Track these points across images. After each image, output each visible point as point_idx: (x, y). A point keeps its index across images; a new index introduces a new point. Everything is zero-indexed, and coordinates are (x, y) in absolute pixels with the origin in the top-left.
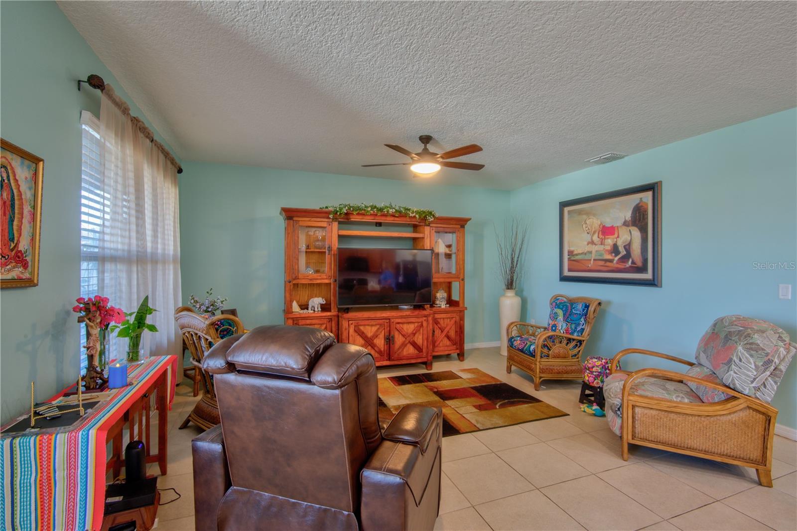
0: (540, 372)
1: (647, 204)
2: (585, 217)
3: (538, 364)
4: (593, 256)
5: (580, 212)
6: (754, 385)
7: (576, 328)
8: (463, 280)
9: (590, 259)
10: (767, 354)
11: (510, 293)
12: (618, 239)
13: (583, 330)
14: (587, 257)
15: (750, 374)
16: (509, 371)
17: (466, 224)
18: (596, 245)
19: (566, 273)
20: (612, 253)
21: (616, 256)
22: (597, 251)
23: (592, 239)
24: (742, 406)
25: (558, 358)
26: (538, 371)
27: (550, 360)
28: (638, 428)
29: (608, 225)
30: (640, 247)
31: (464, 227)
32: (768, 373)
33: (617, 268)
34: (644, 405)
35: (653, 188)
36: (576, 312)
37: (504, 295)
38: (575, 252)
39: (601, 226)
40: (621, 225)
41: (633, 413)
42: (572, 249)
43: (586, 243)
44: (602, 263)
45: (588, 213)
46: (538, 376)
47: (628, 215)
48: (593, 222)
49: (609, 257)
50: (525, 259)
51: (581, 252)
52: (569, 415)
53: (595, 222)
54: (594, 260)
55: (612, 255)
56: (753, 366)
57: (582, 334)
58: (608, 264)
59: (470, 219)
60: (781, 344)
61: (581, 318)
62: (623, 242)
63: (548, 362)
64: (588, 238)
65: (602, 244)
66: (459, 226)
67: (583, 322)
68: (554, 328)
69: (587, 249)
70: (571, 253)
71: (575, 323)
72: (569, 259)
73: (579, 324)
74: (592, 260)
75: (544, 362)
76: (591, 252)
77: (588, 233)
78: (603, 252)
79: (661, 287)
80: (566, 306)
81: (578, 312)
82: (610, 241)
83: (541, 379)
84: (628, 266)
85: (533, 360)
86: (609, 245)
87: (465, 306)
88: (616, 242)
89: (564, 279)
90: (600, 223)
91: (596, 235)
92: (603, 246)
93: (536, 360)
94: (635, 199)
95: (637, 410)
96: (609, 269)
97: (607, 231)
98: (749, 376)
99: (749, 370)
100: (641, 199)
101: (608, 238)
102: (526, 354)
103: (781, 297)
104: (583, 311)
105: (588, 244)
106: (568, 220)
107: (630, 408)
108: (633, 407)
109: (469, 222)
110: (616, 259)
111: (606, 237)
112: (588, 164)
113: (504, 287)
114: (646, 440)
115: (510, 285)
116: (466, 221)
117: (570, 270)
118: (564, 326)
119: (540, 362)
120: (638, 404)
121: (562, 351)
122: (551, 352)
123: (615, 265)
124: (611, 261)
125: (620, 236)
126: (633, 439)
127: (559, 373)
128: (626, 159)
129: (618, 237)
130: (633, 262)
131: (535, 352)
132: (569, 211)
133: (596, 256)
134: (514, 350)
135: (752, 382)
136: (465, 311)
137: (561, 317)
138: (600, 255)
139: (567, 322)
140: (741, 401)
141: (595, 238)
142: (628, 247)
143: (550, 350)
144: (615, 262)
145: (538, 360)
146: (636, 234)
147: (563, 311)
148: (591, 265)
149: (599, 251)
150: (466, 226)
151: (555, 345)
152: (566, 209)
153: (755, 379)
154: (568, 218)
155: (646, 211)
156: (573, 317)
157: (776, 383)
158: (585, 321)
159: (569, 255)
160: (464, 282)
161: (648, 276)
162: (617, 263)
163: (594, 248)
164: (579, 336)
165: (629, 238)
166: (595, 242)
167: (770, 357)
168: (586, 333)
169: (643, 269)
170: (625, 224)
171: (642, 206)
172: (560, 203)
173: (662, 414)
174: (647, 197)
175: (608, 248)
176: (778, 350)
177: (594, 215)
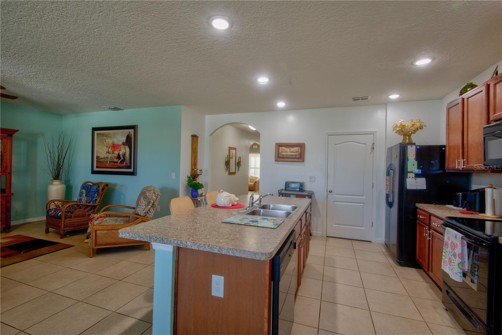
0: (64, 227)
1: (132, 135)
2: (105, 138)
3: (63, 222)
4: (109, 160)
5: (103, 135)
6: (144, 212)
7: (92, 199)
8: (10, 173)
9: (107, 161)
10: (149, 199)
11: (56, 182)
12: (120, 151)
13: (96, 200)
14: (106, 160)
15: (143, 207)
16: (47, 231)
17: (14, 134)
18: (110, 154)
19: (95, 169)
20: (117, 158)
21: (119, 160)
22: (111, 157)
23: (108, 150)
24: (140, 221)
25: (78, 217)
26: (63, 227)
27: (72, 219)
28: (98, 240)
29: (116, 143)
30: (129, 156)
31: (12, 136)
32: (149, 206)
33: (119, 166)
34: (100, 229)
35: (133, 127)
36: (92, 190)
37: (51, 184)
38: (100, 157)
39: (113, 144)
40: (121, 144)
41: (96, 234)
42: (98, 155)
43: (106, 152)
44: (113, 164)
45: (107, 136)
46: (62, 229)
47: (124, 139)
48: (109, 141)
49: (116, 160)
50: (71, 160)
51: (103, 157)
52: (74, 246)
53: (110, 141)
54: (109, 162)
55: (117, 160)
56: (144, 205)
57: (95, 202)
58: (116, 164)
59: (18, 131)
60: (154, 195)
61: (95, 194)
62: (122, 153)
63: (71, 220)
64: (106, 149)
65: (113, 153)
66: (6, 135)
67: (97, 195)
68: (80, 201)
69: (106, 155)
70: (98, 157)
71: (91, 197)
72: (97, 161)
73: (94, 197)
74: (108, 162)
75: (67, 221)
76: (107, 158)
77: (107, 147)
78: (114, 158)
79: (136, 175)
80: (88, 187)
81: (93, 190)
82: (116, 152)
83: (65, 232)
84: (124, 165)
85: (60, 221)
86: (116, 154)
87: (12, 192)
88: (119, 153)
89: (94, 172)
90: (112, 142)
91: (111, 148)
92: (113, 154)
93: (62, 220)
94: (127, 132)
95: (98, 232)
96: (115, 167)
97: (115, 146)
98: (142, 208)
99: (143, 206)
100: (130, 132)
101: (116, 151)
102: (56, 218)
103: (172, 178)
104: (97, 190)
105: (106, 153)
106: (97, 138)
107: (94, 231)
108: (96, 231)
109: (16, 132)
110: (119, 161)
111: (115, 150)
112: (104, 109)
113: (52, 178)
114: (102, 245)
115: (57, 177)
116: (15, 131)
117: (97, 167)
118: (85, 199)
119: (64, 221)
120: (98, 229)
121: (81, 213)
122: (73, 215)
123: (118, 164)
124: (117, 162)
125: (121, 150)
126: (95, 246)
127: (78, 225)
128: (124, 110)
129: (120, 150)
130: (126, 164)
131: (61, 216)
132: (97, 134)
133: (110, 159)
134: (50, 217)
135: (144, 211)
136: (12, 196)
137: (84, 195)
138: (112, 159)
139: (88, 196)
140: (140, 219)
141: (110, 150)
142: (124, 155)
143: (73, 214)
144: (118, 163)
145: (63, 220)
146: (128, 149)
147: (86, 190)
148: (108, 164)
149: (112, 157)
150: (13, 135)
151: (76, 210)
152: (96, 132)
153: (144, 209)
154: (97, 137)
155: (131, 138)
156: (91, 194)
157: (154, 210)
158: (98, 195)
159: (97, 159)
160: (11, 175)
161: (131, 170)
162: (119, 164)
163: (110, 155)
164: (94, 203)
165: (125, 151)
166: (110, 152)
167: (149, 200)
168: (97, 202)
169: (130, 168)
170: (123, 144)
171: (130, 136)
172: (92, 128)
173: (109, 232)
174: (132, 131)
175: (116, 155)
176: (152, 197)
177: (110, 137)
